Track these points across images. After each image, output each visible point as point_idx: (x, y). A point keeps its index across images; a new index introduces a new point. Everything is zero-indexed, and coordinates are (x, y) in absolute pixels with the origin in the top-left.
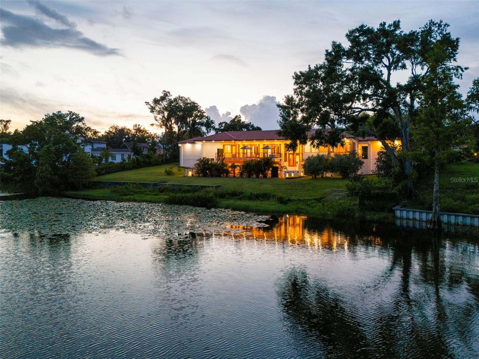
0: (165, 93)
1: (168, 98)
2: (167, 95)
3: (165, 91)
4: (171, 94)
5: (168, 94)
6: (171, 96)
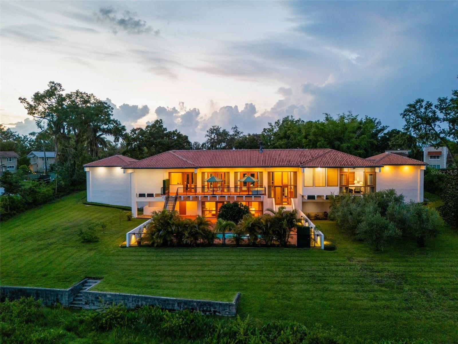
0: (53, 85)
1: (58, 93)
2: (56, 89)
3: (53, 83)
4: (62, 88)
5: (59, 88)
6: (63, 90)
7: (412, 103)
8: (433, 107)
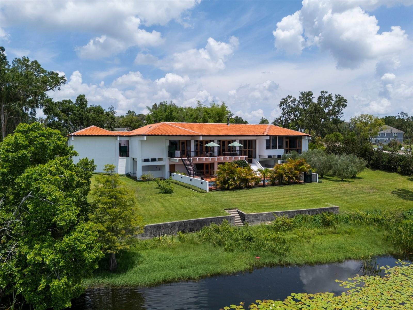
7: (284, 98)
8: (297, 101)
